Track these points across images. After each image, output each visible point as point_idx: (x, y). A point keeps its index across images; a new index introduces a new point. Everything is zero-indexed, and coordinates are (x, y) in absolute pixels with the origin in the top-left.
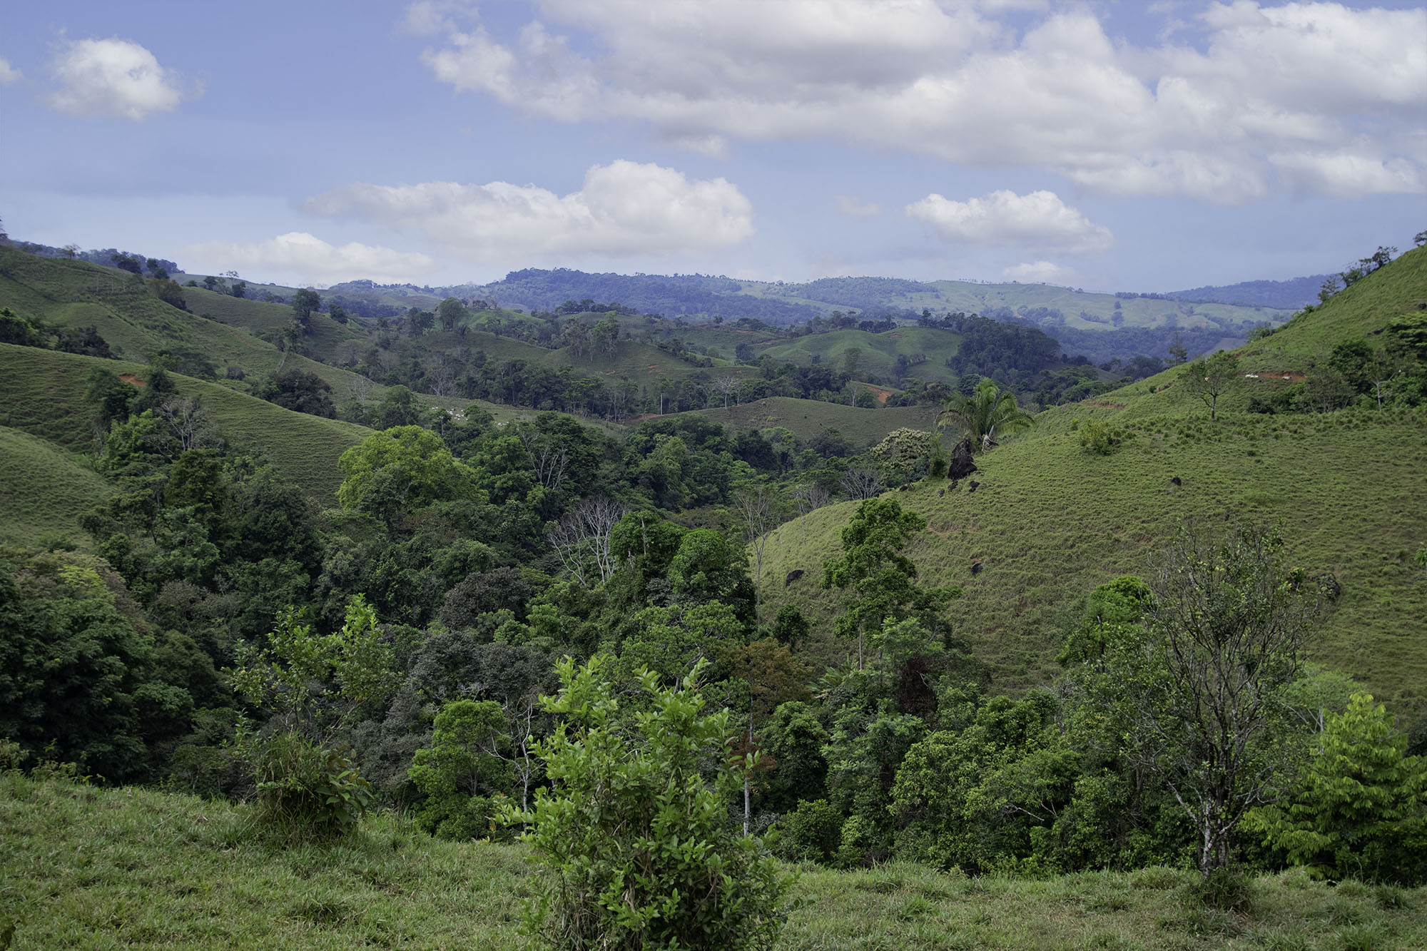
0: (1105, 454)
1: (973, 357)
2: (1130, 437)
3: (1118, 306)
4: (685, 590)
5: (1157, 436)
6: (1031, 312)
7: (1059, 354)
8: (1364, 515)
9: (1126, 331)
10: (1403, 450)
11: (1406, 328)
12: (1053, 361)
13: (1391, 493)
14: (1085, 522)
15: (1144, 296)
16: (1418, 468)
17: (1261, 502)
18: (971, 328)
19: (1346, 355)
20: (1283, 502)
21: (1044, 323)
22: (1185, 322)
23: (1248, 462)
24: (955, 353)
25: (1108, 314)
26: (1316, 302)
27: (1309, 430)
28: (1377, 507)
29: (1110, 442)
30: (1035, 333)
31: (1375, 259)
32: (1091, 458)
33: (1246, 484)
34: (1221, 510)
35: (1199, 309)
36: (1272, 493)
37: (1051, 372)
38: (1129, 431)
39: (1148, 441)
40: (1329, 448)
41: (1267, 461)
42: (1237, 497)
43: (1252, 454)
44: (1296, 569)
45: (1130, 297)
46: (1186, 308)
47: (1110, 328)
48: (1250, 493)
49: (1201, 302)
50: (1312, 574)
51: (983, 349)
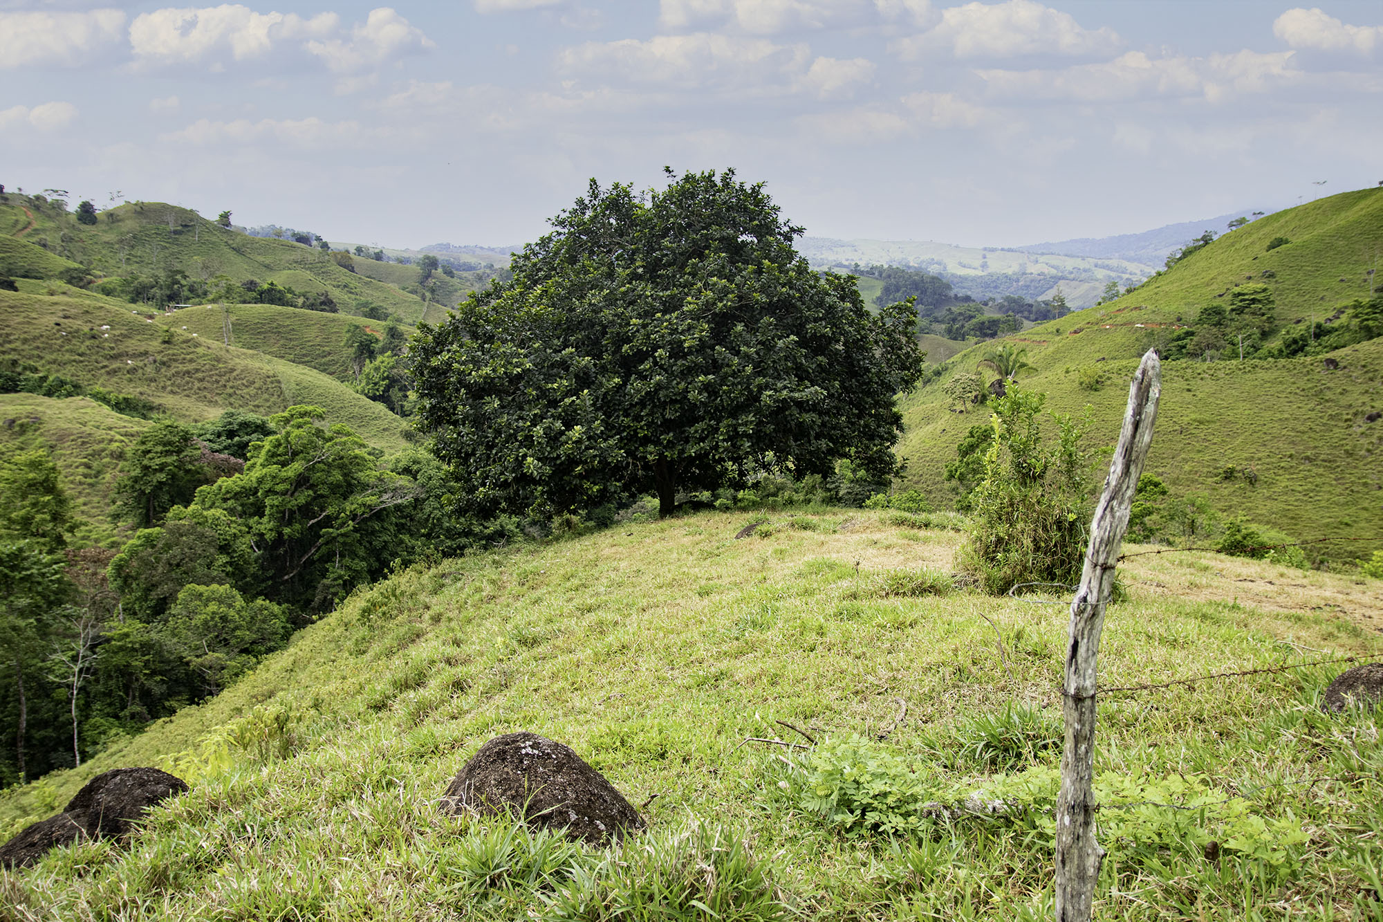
0: (1096, 390)
1: (891, 297)
2: (1109, 378)
3: (985, 258)
4: (852, 481)
5: (1126, 378)
6: (922, 262)
7: (952, 294)
8: (1264, 430)
9: (991, 275)
10: (1281, 388)
11: (1244, 295)
12: (948, 299)
13: (1278, 415)
14: (1091, 435)
15: (1002, 250)
16: (1292, 399)
17: (1201, 422)
18: (889, 276)
19: (1209, 314)
20: (1215, 422)
21: (933, 270)
22: (1034, 269)
23: (1188, 396)
24: (878, 293)
25: (977, 263)
26: (1163, 269)
27: (1221, 374)
28: (1271, 425)
29: (1097, 382)
30: (935, 279)
31: (1202, 239)
32: (1087, 393)
33: (1189, 411)
34: (1177, 427)
35: (1041, 259)
36: (1206, 416)
37: (953, 308)
38: (1107, 375)
39: (1121, 382)
40: (1235, 386)
41: (1200, 396)
42: (1186, 419)
43: (1189, 390)
44: (1230, 466)
45: (993, 250)
46: (1033, 258)
47: (979, 273)
48: (1193, 416)
49: (1043, 254)
50: (1239, 468)
51: (898, 291)
